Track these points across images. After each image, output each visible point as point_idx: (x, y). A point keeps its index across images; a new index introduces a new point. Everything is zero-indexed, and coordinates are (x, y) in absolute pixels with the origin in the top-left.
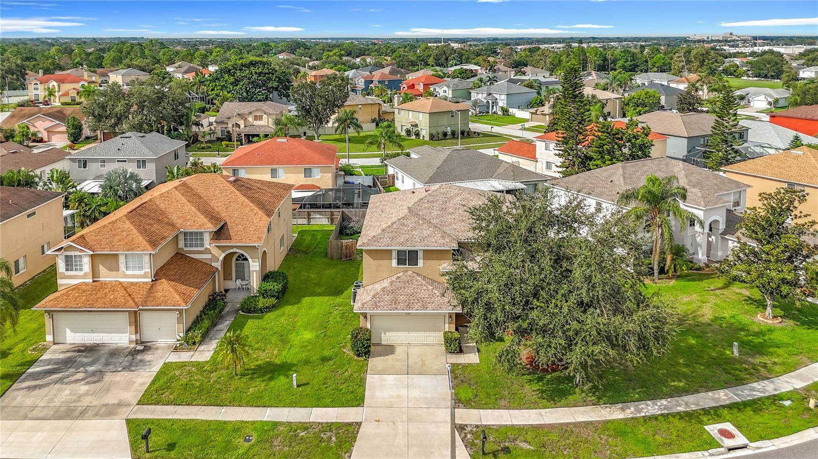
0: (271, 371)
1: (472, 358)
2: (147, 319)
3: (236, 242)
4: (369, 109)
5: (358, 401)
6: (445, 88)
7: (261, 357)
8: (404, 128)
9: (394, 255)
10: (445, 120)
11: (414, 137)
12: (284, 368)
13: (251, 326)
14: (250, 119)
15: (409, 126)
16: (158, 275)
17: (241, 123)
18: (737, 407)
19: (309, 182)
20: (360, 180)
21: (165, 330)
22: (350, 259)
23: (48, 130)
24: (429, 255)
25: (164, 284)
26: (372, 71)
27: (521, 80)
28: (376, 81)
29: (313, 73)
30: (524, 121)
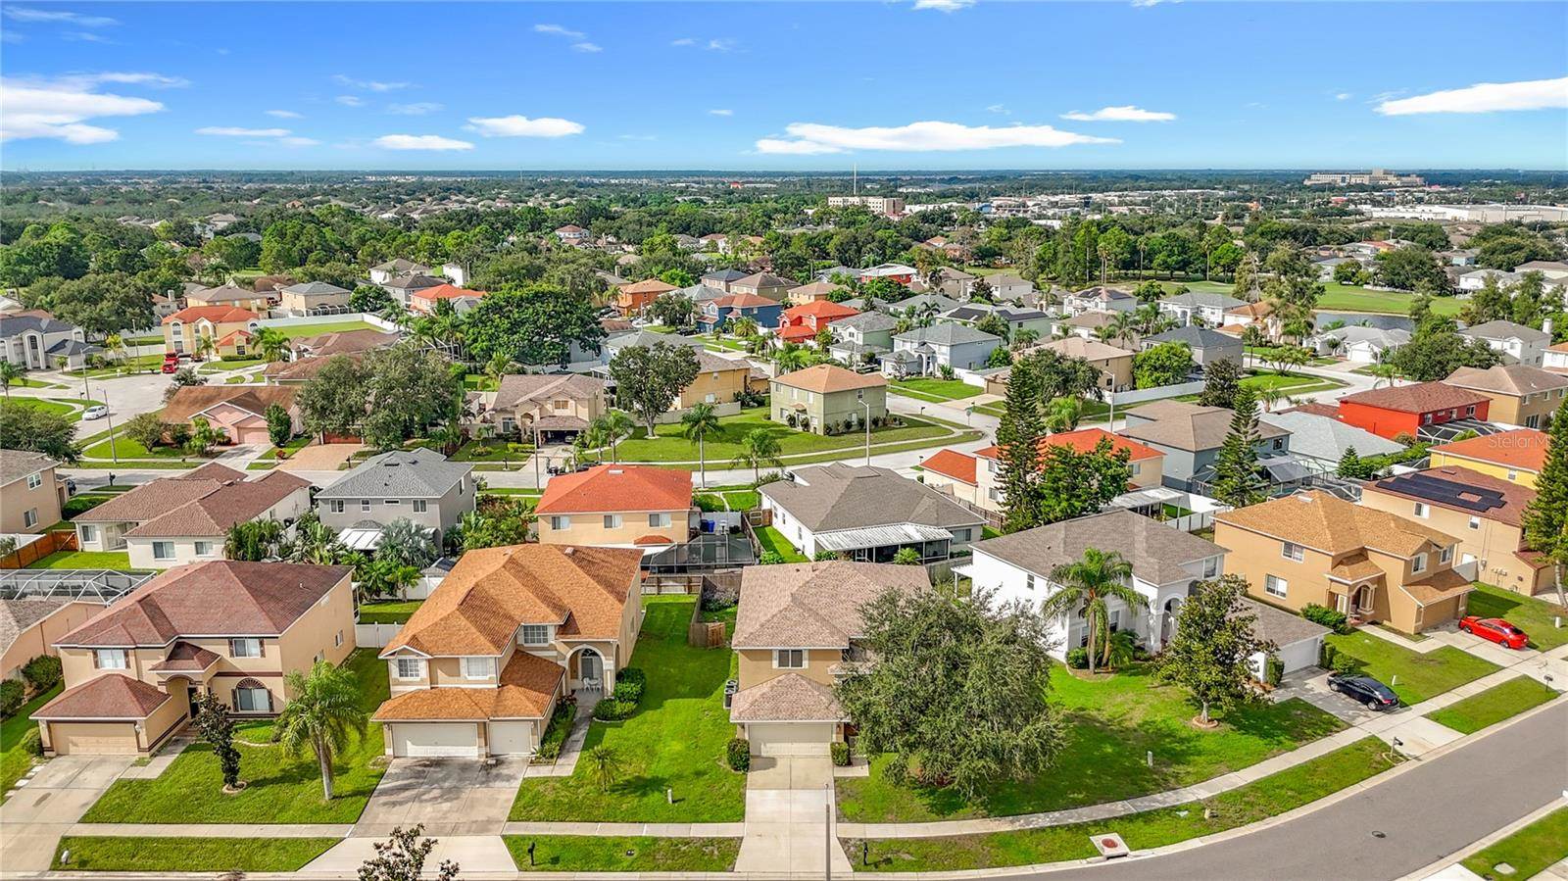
0: (644, 786)
1: (861, 771)
2: (495, 730)
3: (587, 636)
4: (730, 377)
5: (739, 816)
6: (852, 329)
7: (629, 771)
8: (786, 413)
9: (776, 655)
10: (849, 403)
11: (800, 429)
12: (654, 784)
13: (611, 737)
14: (549, 407)
15: (792, 412)
16: (504, 680)
17: (536, 412)
18: (1130, 818)
19: (655, 532)
20: (723, 521)
21: (518, 742)
22: (717, 647)
23: (239, 426)
24: (815, 654)
25: (512, 691)
26: (730, 282)
27: (977, 313)
28: (738, 308)
29: (631, 288)
30: (976, 392)
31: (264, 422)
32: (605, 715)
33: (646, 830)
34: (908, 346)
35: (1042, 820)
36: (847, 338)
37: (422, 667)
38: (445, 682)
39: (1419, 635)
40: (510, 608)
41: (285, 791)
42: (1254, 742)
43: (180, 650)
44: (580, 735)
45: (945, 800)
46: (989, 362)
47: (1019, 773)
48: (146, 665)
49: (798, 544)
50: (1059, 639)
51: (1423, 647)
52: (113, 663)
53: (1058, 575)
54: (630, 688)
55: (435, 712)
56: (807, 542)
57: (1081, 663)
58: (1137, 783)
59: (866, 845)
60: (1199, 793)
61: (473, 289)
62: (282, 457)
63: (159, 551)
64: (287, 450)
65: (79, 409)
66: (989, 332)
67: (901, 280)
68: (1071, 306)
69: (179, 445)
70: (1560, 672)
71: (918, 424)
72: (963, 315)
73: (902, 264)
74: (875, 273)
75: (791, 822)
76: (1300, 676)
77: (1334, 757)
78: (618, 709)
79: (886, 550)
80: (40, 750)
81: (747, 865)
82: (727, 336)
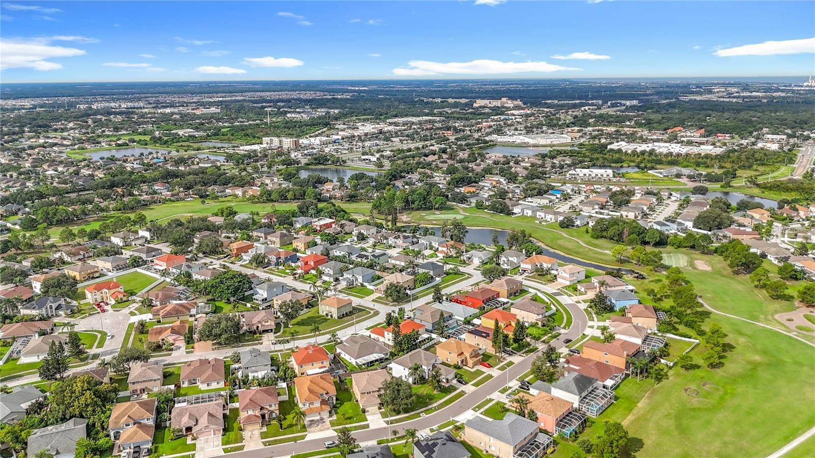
0: (350, 418)
1: (383, 410)
2: (322, 413)
3: (329, 395)
5: (367, 420)
6: (329, 269)
7: (346, 416)
9: (366, 393)
10: (342, 309)
11: (330, 317)
12: (352, 418)
13: (340, 411)
14: (263, 323)
15: (326, 312)
16: (321, 404)
17: (260, 325)
18: (425, 410)
19: (323, 365)
21: (325, 415)
22: (348, 391)
23: (174, 340)
24: (373, 392)
25: (323, 406)
26: (266, 234)
27: (365, 256)
28: (283, 257)
29: (235, 246)
30: (372, 292)
31: (182, 338)
33: (354, 425)
34: (348, 276)
35: (412, 413)
36: (327, 272)
37: (308, 405)
38: (311, 406)
39: (473, 367)
40: (316, 390)
41: (292, 429)
42: (444, 394)
43: (262, 408)
44: (334, 411)
45: (398, 413)
46: (373, 280)
47: (409, 406)
48: (257, 412)
49: (350, 361)
50: (411, 380)
51: (473, 370)
52: (251, 412)
53: (410, 369)
54: (339, 402)
55: (312, 411)
56: (354, 362)
57: (415, 383)
58: (427, 405)
59: (387, 421)
60: (436, 404)
61: (176, 253)
62: (193, 348)
63: (208, 385)
64: (192, 345)
65: (99, 336)
66: (371, 266)
67: (328, 226)
68: (391, 241)
69: (158, 348)
70: (495, 372)
71: (360, 310)
72: (360, 256)
73: (326, 217)
74: (318, 223)
75: (376, 420)
76: (451, 380)
77: (455, 395)
78: (338, 406)
79: (372, 362)
80: (241, 430)
81: (372, 427)
82: (280, 267)
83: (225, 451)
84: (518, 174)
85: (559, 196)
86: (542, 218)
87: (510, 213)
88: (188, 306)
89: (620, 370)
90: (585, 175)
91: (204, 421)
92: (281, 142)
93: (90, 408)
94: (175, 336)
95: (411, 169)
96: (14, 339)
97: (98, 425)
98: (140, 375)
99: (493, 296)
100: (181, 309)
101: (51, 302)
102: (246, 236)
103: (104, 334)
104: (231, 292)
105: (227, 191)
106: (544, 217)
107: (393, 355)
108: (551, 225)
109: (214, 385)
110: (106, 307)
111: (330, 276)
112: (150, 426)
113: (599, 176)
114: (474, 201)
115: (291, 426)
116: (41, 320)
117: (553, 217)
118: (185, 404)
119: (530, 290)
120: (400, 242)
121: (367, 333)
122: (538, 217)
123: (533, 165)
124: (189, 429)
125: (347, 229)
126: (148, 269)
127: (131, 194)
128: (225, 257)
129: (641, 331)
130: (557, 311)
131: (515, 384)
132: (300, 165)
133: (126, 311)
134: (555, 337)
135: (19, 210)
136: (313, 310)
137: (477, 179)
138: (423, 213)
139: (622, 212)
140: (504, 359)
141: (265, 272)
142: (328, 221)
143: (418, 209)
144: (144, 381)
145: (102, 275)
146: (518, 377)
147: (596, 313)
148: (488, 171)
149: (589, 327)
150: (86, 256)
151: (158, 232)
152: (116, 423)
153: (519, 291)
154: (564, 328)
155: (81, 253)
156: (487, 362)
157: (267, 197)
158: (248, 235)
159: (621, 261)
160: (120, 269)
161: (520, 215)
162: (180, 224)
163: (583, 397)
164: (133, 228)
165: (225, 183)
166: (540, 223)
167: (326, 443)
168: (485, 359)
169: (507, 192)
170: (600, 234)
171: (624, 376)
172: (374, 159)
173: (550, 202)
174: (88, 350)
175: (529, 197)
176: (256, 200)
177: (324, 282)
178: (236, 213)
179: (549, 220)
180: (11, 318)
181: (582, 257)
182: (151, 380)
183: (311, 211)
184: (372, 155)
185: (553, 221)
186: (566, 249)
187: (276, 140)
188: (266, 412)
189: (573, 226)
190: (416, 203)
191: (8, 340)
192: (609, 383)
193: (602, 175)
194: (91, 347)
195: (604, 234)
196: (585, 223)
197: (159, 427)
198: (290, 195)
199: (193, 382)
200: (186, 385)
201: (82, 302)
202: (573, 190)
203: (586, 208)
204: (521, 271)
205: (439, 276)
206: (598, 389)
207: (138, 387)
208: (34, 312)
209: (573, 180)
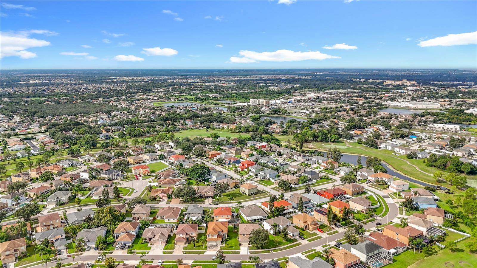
2: (217, 242)
3: (224, 233)
4: (233, 184)
5: (240, 249)
7: (230, 246)
9: (243, 234)
10: (252, 190)
11: (244, 194)
12: (232, 247)
13: (227, 242)
14: (207, 192)
15: (243, 191)
17: (205, 194)
18: (274, 249)
19: (228, 218)
20: (235, 214)
21: (219, 243)
22: (236, 233)
23: (162, 196)
24: (246, 235)
25: (218, 238)
26: (229, 148)
27: (275, 164)
28: (232, 161)
29: (211, 153)
30: (273, 184)
31: (166, 195)
32: (226, 240)
33: (232, 251)
34: (262, 174)
35: (266, 250)
36: (252, 170)
37: (210, 236)
38: (212, 237)
39: (312, 231)
40: (217, 229)
41: (199, 247)
42: (288, 243)
43: (187, 234)
44: (224, 242)
45: (258, 249)
46: (276, 177)
47: (264, 245)
48: (184, 236)
50: (272, 232)
51: (311, 232)
52: (181, 236)
53: (271, 226)
54: (229, 238)
55: (211, 240)
56: (246, 218)
57: (274, 234)
58: (276, 246)
59: (251, 252)
60: (281, 247)
61: (181, 155)
62: (170, 201)
63: (169, 220)
64: (170, 200)
65: (131, 190)
66: (277, 170)
67: (264, 147)
68: (296, 157)
69: (154, 199)
70: (324, 235)
71: (262, 192)
72: (273, 164)
73: (265, 142)
74: (259, 145)
75: (245, 250)
76: (296, 236)
77: (295, 244)
78: (228, 240)
79: (255, 220)
80: (175, 244)
81: (241, 254)
82: (230, 166)
83: (164, 253)
84: (394, 125)
85: (414, 139)
86: (398, 152)
87: (377, 147)
88: (176, 181)
89: (403, 245)
90: (440, 128)
91: (157, 236)
92: (259, 101)
93: (109, 222)
94: (163, 194)
95: (326, 119)
96: (93, 187)
97: (111, 231)
98: (138, 210)
99: (341, 193)
100: (172, 181)
101: (115, 172)
102: (219, 149)
103: (133, 190)
104: (198, 175)
105: (220, 125)
106: (399, 151)
107: (269, 218)
108: (402, 157)
109: (172, 220)
110: (139, 178)
111: (253, 172)
112: (134, 235)
113: (450, 129)
114: (357, 138)
115: (200, 246)
116: (108, 180)
117: (404, 151)
118: (153, 227)
119: (369, 192)
120: (300, 158)
121: (260, 205)
122: (395, 151)
123: (406, 120)
124: (150, 239)
125: (273, 149)
126: (166, 161)
127: (173, 124)
128: (205, 158)
129: (427, 223)
130: (380, 206)
131: (333, 243)
132: (264, 114)
133: (148, 180)
134: (372, 221)
135: (121, 129)
136: (237, 189)
137: (365, 127)
138: (322, 144)
139: (453, 152)
140: (334, 229)
141: (222, 168)
142: (264, 144)
143: (321, 141)
144: (139, 214)
145: (144, 162)
146: (337, 240)
147: (406, 211)
148: (375, 122)
149: (397, 218)
150: (141, 152)
151: (177, 143)
152: (118, 231)
153: (361, 192)
154: (380, 216)
155: (139, 151)
156: (322, 229)
157: (239, 130)
158: (220, 148)
159: (440, 182)
160: (153, 160)
161: (384, 149)
162: (188, 140)
163: (370, 256)
164: (167, 141)
165: (221, 122)
166: (395, 154)
167: (213, 257)
168: (321, 227)
169: (381, 135)
170: (431, 164)
171: (406, 249)
172: (307, 112)
173: (407, 142)
174: (123, 197)
175: (395, 138)
176: (233, 131)
177: (250, 176)
178: (219, 137)
179: (402, 153)
180: (95, 178)
181: (414, 177)
182: (142, 214)
183: (258, 138)
184: (307, 110)
185: (404, 154)
186: (405, 171)
187: (256, 100)
188: (188, 236)
189: (416, 158)
190: (320, 138)
191: (91, 188)
192: (392, 251)
193: (452, 129)
194: (125, 195)
195: (435, 164)
196: (426, 157)
197: (138, 236)
198: (250, 129)
199: (162, 218)
200: (159, 218)
201: (129, 174)
202: (426, 136)
203: (429, 147)
204: (368, 181)
205: (315, 179)
206: (382, 253)
207: (136, 216)
208: (106, 176)
209: (431, 131)
